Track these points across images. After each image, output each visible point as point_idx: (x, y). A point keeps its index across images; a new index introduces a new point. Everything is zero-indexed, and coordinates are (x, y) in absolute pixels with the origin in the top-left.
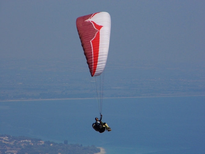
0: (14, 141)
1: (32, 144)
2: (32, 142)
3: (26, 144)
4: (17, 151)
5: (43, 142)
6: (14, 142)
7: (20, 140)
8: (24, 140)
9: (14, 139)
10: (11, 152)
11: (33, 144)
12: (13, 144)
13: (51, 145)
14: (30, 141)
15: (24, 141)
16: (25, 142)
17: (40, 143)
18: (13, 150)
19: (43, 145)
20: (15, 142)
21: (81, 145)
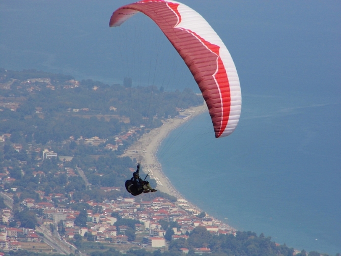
0: (12, 81)
1: (53, 88)
2: (52, 82)
3: (39, 87)
4: (17, 104)
5: (77, 82)
6: (12, 83)
7: (26, 80)
8: (34, 78)
9: (13, 77)
10: (4, 106)
11: (55, 88)
12: (9, 87)
13: (95, 88)
14: (47, 81)
15: (34, 81)
16: (36, 83)
17: (71, 84)
18: (10, 101)
19: (77, 90)
20: (15, 82)
21: (162, 89)
